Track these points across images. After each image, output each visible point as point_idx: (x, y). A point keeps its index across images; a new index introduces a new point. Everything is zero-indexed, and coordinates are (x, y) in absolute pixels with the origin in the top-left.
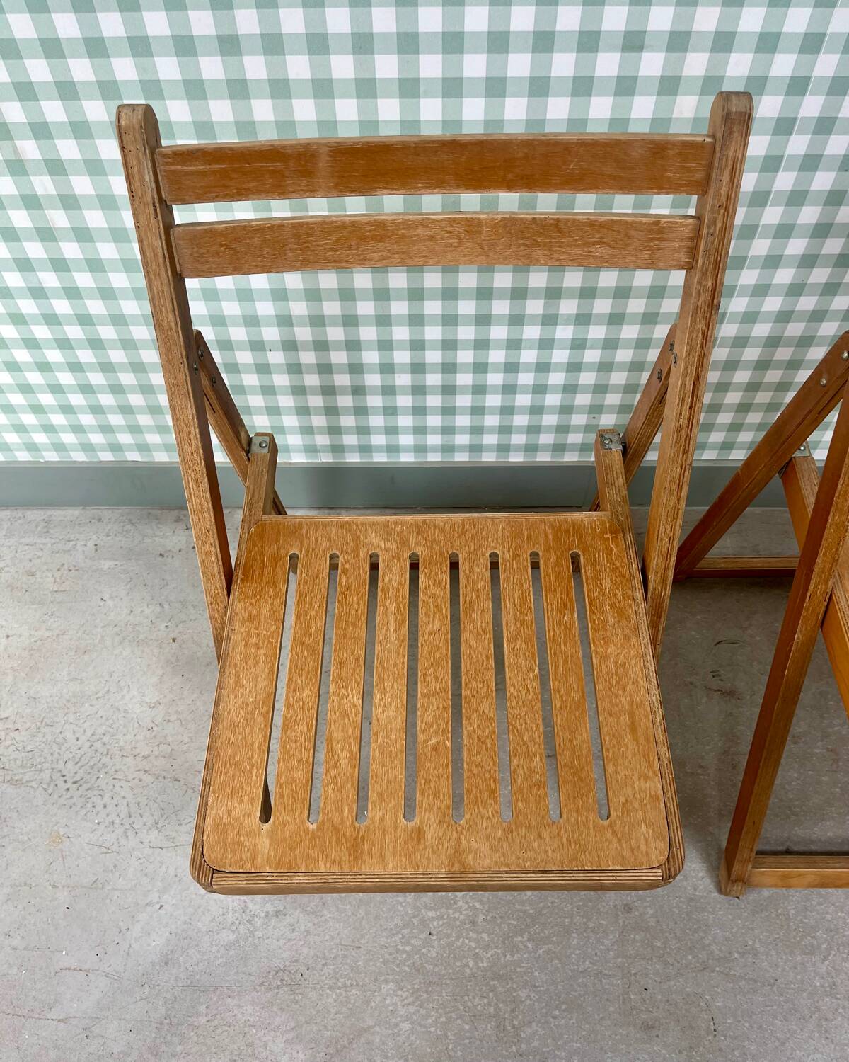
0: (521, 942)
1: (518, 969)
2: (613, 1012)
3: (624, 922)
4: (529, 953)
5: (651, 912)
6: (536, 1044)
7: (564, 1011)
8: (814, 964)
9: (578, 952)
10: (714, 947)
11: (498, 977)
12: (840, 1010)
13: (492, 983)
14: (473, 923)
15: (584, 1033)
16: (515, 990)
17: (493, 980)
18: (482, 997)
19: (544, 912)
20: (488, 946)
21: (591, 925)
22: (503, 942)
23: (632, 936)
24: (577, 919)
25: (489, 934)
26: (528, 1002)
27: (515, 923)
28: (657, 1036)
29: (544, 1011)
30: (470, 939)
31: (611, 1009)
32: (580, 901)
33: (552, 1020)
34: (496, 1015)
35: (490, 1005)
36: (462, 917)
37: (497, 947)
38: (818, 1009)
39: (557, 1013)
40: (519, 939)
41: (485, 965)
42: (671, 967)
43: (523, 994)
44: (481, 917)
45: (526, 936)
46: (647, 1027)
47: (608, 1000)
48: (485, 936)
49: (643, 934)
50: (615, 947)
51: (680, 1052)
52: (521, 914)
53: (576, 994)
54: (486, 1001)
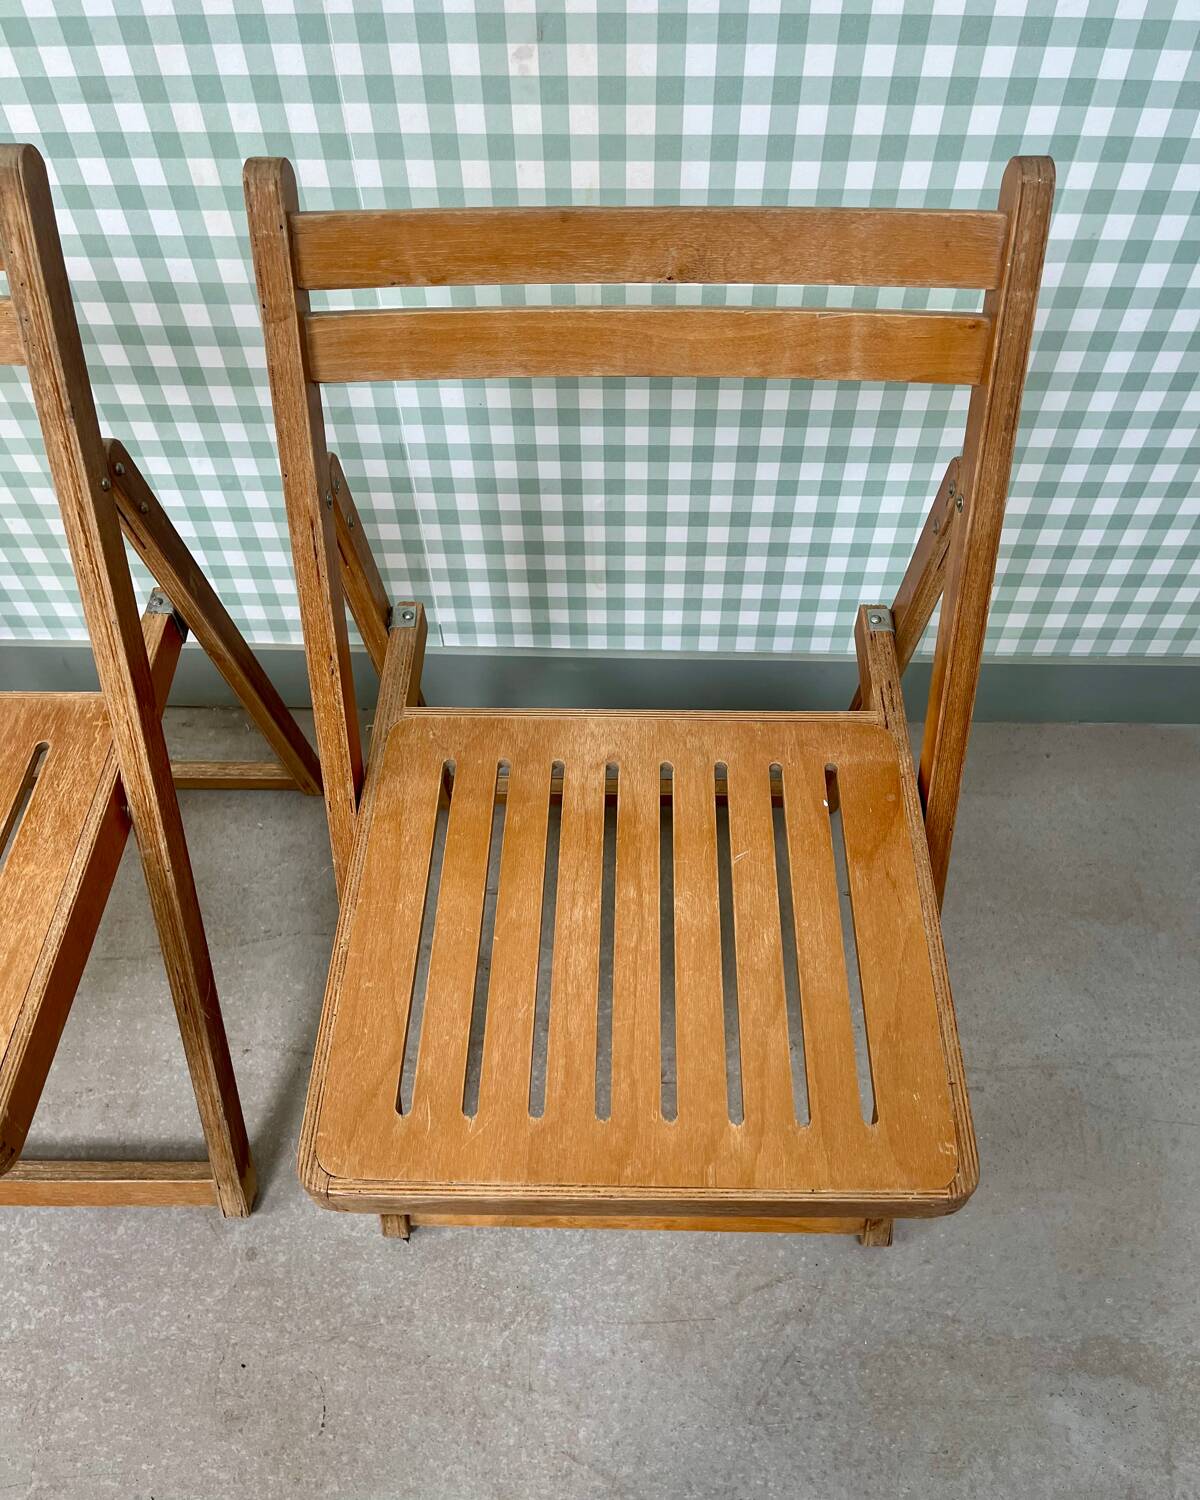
0: (90, 1298)
1: (76, 1335)
2: (190, 1396)
3: (241, 1272)
4: (97, 1313)
5: (282, 1259)
6: (71, 1435)
7: (123, 1392)
8: (487, 1336)
9: (164, 1313)
10: (355, 1309)
11: (46, 1344)
12: (508, 1403)
13: (34, 1352)
14: (32, 1270)
15: (141, 1423)
16: (64, 1362)
17: (37, 1347)
18: (17, 1369)
19: (134, 1257)
20: (43, 1303)
21: (194, 1276)
22: (66, 1298)
23: (246, 1292)
24: (177, 1268)
25: (49, 1287)
26: (77, 1379)
27: (90, 1271)
28: (241, 1431)
29: (95, 1391)
30: (21, 1291)
31: (188, 1391)
32: (188, 1243)
33: (102, 1404)
34: (30, 1394)
35: (23, 1380)
36: (20, 1262)
37: (55, 1305)
38: (476, 1400)
39: (112, 1394)
40: (90, 1293)
41: (33, 1327)
42: (287, 1336)
43: (72, 1368)
44: (46, 1263)
45: (99, 1291)
46: (230, 1417)
47: (187, 1379)
48: (44, 1289)
49: (262, 1289)
50: (218, 1308)
51: (266, 1454)
52: (102, 1260)
53: (146, 1370)
54: (20, 1375)
